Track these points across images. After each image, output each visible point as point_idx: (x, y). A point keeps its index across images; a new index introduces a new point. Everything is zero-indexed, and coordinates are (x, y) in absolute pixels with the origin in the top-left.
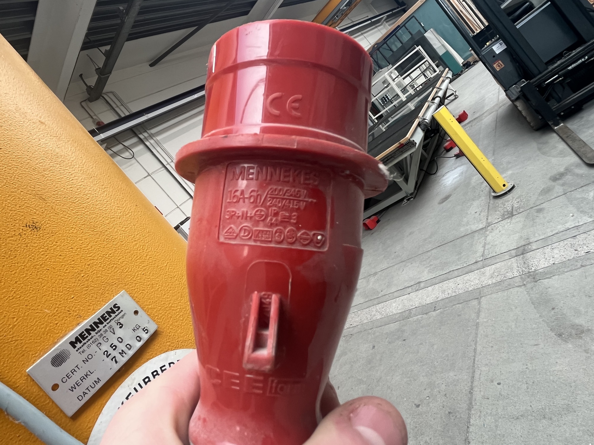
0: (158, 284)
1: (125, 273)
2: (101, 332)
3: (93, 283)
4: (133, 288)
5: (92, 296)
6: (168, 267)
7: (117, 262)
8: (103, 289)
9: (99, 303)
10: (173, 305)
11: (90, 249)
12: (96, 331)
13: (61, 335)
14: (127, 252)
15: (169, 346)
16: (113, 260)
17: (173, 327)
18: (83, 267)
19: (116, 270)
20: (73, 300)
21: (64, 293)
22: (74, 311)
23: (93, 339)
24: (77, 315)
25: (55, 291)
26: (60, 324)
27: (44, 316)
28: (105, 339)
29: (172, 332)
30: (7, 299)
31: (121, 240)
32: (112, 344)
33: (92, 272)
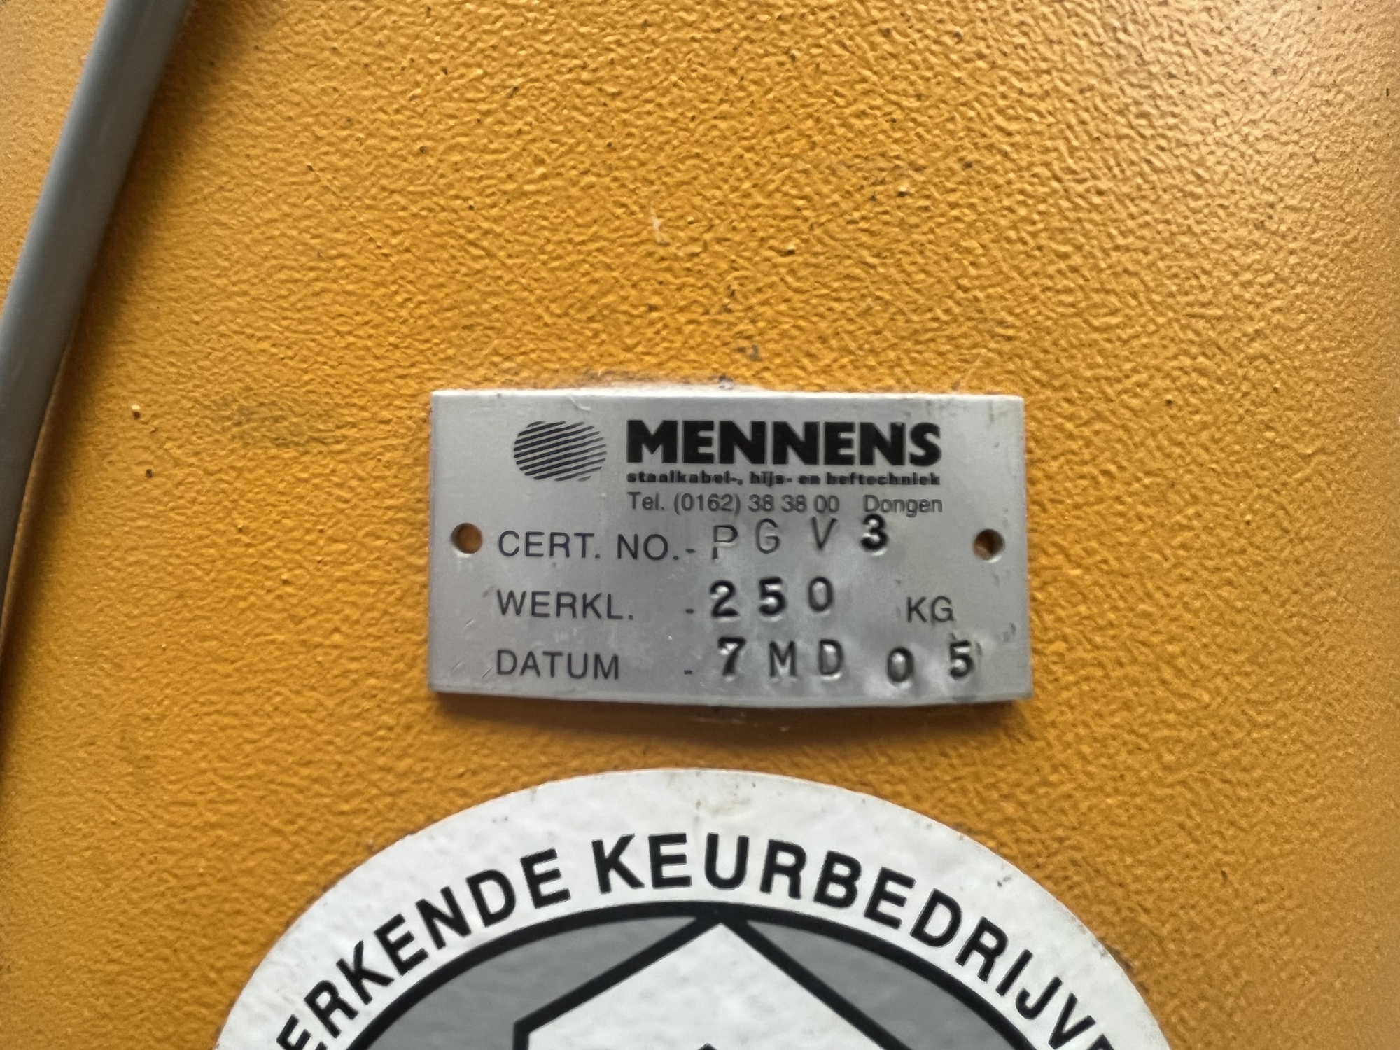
0: (1200, 508)
1: (1096, 329)
2: (778, 491)
3: (920, 260)
4: (1069, 426)
5: (870, 308)
6: (1308, 471)
7: (1099, 255)
8: (936, 319)
9: (872, 361)
10: (1181, 662)
11: (1030, 96)
12: (759, 469)
13: (633, 368)
14: (1184, 245)
15: (1008, 820)
16: (1088, 226)
17: (1097, 757)
18: (937, 154)
19: (1062, 283)
20: (783, 265)
21: (776, 207)
22: (750, 314)
23: (722, 489)
24: (749, 338)
25: (746, 169)
26: (661, 319)
27: (635, 240)
28: (768, 531)
29: (1072, 780)
30: (570, 70)
31: (1200, 171)
32: (776, 581)
33: (953, 206)
